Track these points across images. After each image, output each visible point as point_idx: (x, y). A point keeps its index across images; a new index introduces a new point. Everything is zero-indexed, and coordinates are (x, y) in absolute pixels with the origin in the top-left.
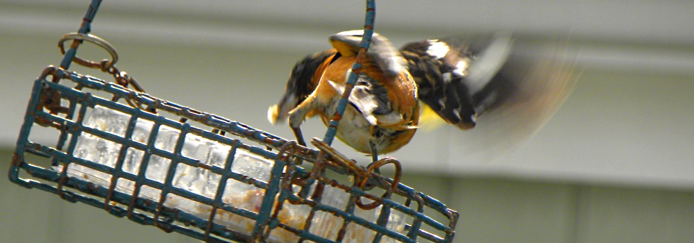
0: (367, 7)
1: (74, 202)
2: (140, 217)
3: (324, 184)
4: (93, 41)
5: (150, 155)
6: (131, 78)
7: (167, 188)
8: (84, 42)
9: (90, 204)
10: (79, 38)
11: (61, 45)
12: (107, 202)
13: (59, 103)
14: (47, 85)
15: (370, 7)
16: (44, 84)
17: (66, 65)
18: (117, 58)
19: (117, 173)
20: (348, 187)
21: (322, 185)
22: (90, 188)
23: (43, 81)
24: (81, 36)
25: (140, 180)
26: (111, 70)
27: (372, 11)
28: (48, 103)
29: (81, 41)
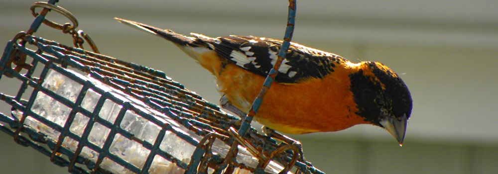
0: (288, 22)
1: (27, 146)
2: (79, 170)
3: (234, 167)
4: (59, 11)
5: (94, 122)
6: (87, 35)
7: (104, 152)
8: (52, 11)
9: (39, 151)
10: (48, 7)
11: (33, 9)
12: (54, 153)
13: (25, 59)
14: (17, 48)
15: (290, 23)
16: (15, 47)
17: (34, 28)
18: (77, 25)
19: (65, 131)
20: (253, 169)
21: (232, 168)
22: (40, 137)
23: (14, 44)
24: (50, 6)
25: (83, 141)
26: (71, 31)
27: (291, 26)
28: (16, 60)
29: (50, 10)
